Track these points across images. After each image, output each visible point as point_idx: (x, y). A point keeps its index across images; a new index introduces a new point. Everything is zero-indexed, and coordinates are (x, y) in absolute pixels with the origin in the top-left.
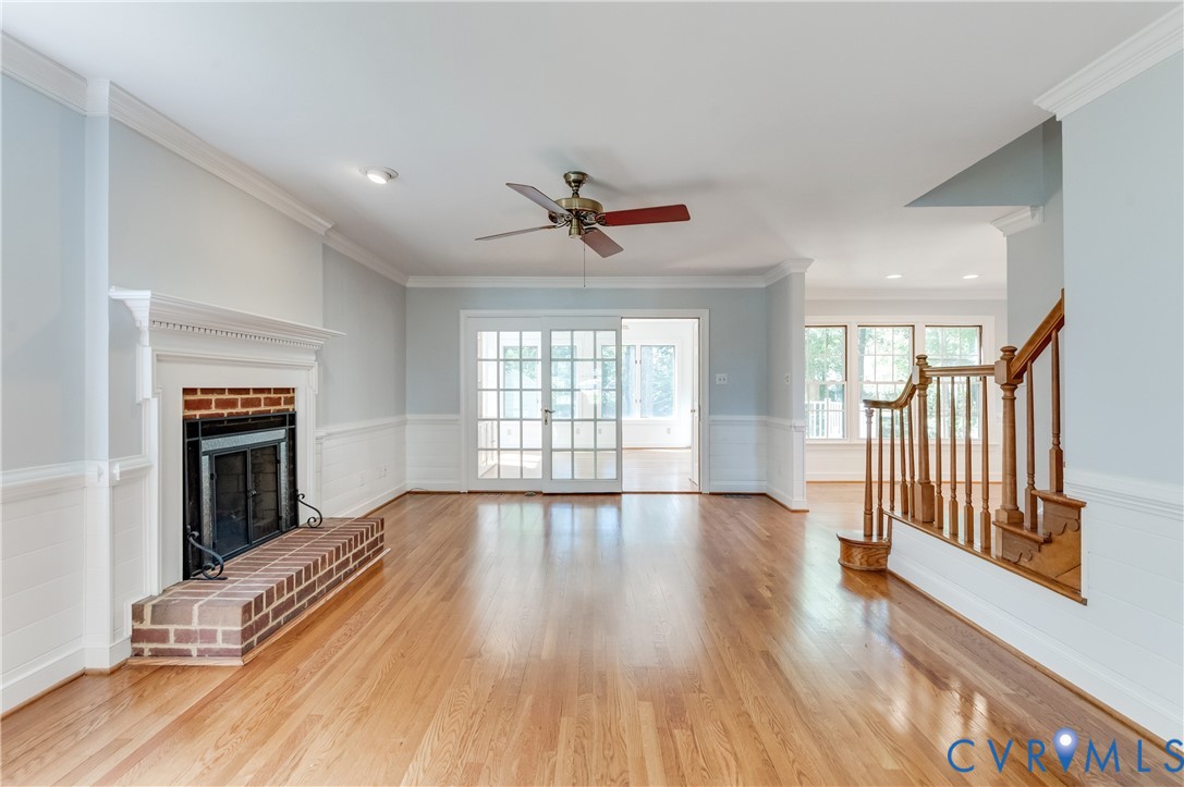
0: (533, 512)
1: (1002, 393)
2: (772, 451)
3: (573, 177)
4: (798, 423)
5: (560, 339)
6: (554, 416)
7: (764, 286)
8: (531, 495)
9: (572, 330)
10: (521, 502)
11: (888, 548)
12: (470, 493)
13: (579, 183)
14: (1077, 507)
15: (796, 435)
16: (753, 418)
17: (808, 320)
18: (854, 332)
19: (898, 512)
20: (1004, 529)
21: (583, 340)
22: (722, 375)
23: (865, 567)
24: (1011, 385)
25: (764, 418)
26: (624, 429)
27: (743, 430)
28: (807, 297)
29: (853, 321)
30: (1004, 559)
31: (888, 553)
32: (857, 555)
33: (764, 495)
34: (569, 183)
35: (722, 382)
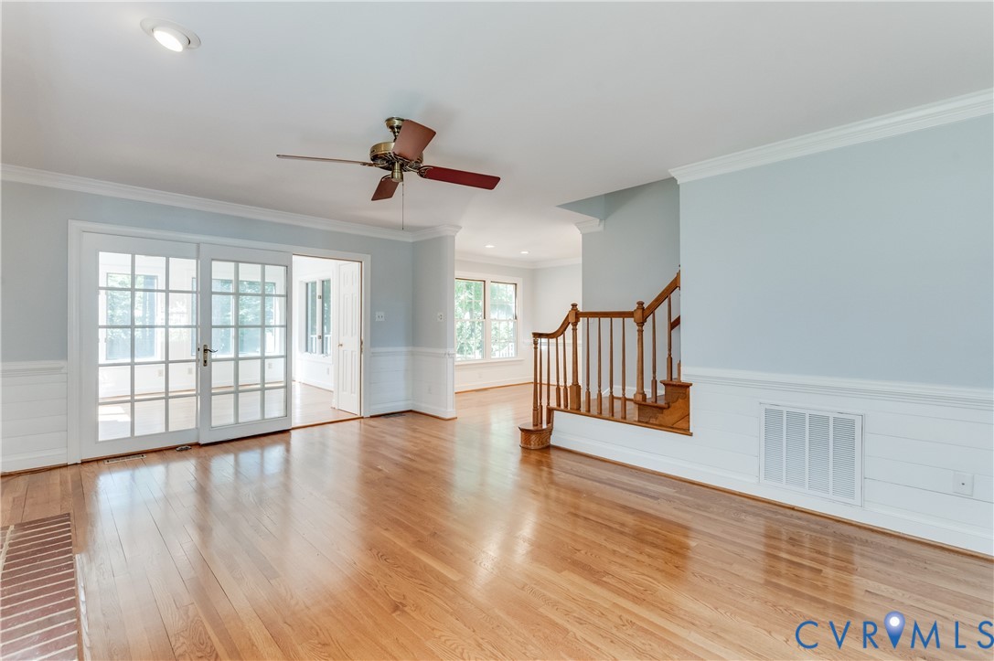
0: (185, 469)
1: (637, 328)
2: (419, 374)
3: (397, 123)
4: (450, 351)
5: (222, 270)
6: (214, 356)
7: (411, 241)
8: (186, 449)
9: (237, 262)
10: (166, 461)
11: (551, 430)
12: (84, 462)
14: (687, 386)
15: (450, 360)
16: (403, 349)
20: (639, 405)
21: (250, 272)
22: (382, 314)
23: (540, 447)
24: (641, 324)
25: (410, 348)
27: (395, 360)
28: (457, 257)
30: (639, 421)
31: (551, 434)
32: (535, 439)
33: (411, 411)
34: (392, 128)
35: (381, 320)
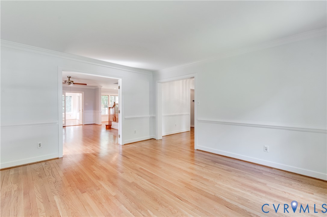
2: (96, 116)
4: (100, 111)
7: (94, 88)
11: (111, 125)
13: (70, 78)
15: (100, 113)
16: (93, 111)
17: (102, 94)
18: (109, 96)
19: (112, 121)
25: (94, 111)
26: (66, 115)
27: (90, 113)
28: (102, 90)
29: (109, 94)
32: (108, 126)
33: (95, 124)
